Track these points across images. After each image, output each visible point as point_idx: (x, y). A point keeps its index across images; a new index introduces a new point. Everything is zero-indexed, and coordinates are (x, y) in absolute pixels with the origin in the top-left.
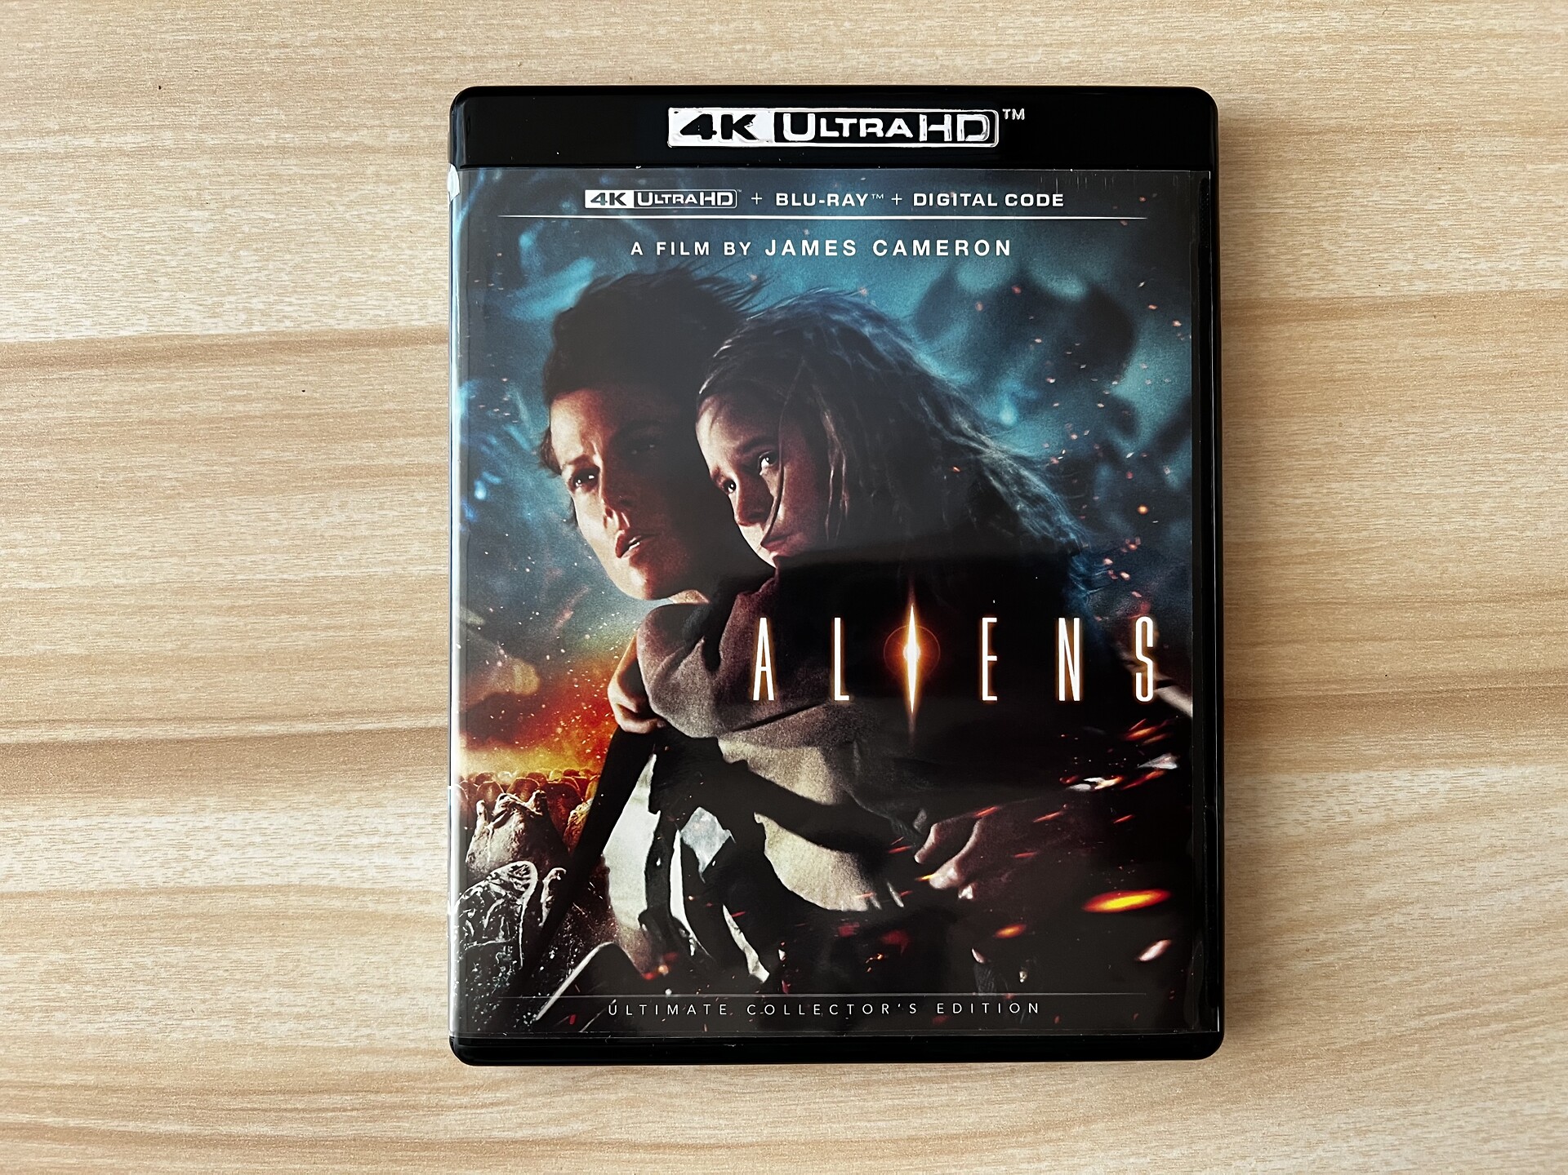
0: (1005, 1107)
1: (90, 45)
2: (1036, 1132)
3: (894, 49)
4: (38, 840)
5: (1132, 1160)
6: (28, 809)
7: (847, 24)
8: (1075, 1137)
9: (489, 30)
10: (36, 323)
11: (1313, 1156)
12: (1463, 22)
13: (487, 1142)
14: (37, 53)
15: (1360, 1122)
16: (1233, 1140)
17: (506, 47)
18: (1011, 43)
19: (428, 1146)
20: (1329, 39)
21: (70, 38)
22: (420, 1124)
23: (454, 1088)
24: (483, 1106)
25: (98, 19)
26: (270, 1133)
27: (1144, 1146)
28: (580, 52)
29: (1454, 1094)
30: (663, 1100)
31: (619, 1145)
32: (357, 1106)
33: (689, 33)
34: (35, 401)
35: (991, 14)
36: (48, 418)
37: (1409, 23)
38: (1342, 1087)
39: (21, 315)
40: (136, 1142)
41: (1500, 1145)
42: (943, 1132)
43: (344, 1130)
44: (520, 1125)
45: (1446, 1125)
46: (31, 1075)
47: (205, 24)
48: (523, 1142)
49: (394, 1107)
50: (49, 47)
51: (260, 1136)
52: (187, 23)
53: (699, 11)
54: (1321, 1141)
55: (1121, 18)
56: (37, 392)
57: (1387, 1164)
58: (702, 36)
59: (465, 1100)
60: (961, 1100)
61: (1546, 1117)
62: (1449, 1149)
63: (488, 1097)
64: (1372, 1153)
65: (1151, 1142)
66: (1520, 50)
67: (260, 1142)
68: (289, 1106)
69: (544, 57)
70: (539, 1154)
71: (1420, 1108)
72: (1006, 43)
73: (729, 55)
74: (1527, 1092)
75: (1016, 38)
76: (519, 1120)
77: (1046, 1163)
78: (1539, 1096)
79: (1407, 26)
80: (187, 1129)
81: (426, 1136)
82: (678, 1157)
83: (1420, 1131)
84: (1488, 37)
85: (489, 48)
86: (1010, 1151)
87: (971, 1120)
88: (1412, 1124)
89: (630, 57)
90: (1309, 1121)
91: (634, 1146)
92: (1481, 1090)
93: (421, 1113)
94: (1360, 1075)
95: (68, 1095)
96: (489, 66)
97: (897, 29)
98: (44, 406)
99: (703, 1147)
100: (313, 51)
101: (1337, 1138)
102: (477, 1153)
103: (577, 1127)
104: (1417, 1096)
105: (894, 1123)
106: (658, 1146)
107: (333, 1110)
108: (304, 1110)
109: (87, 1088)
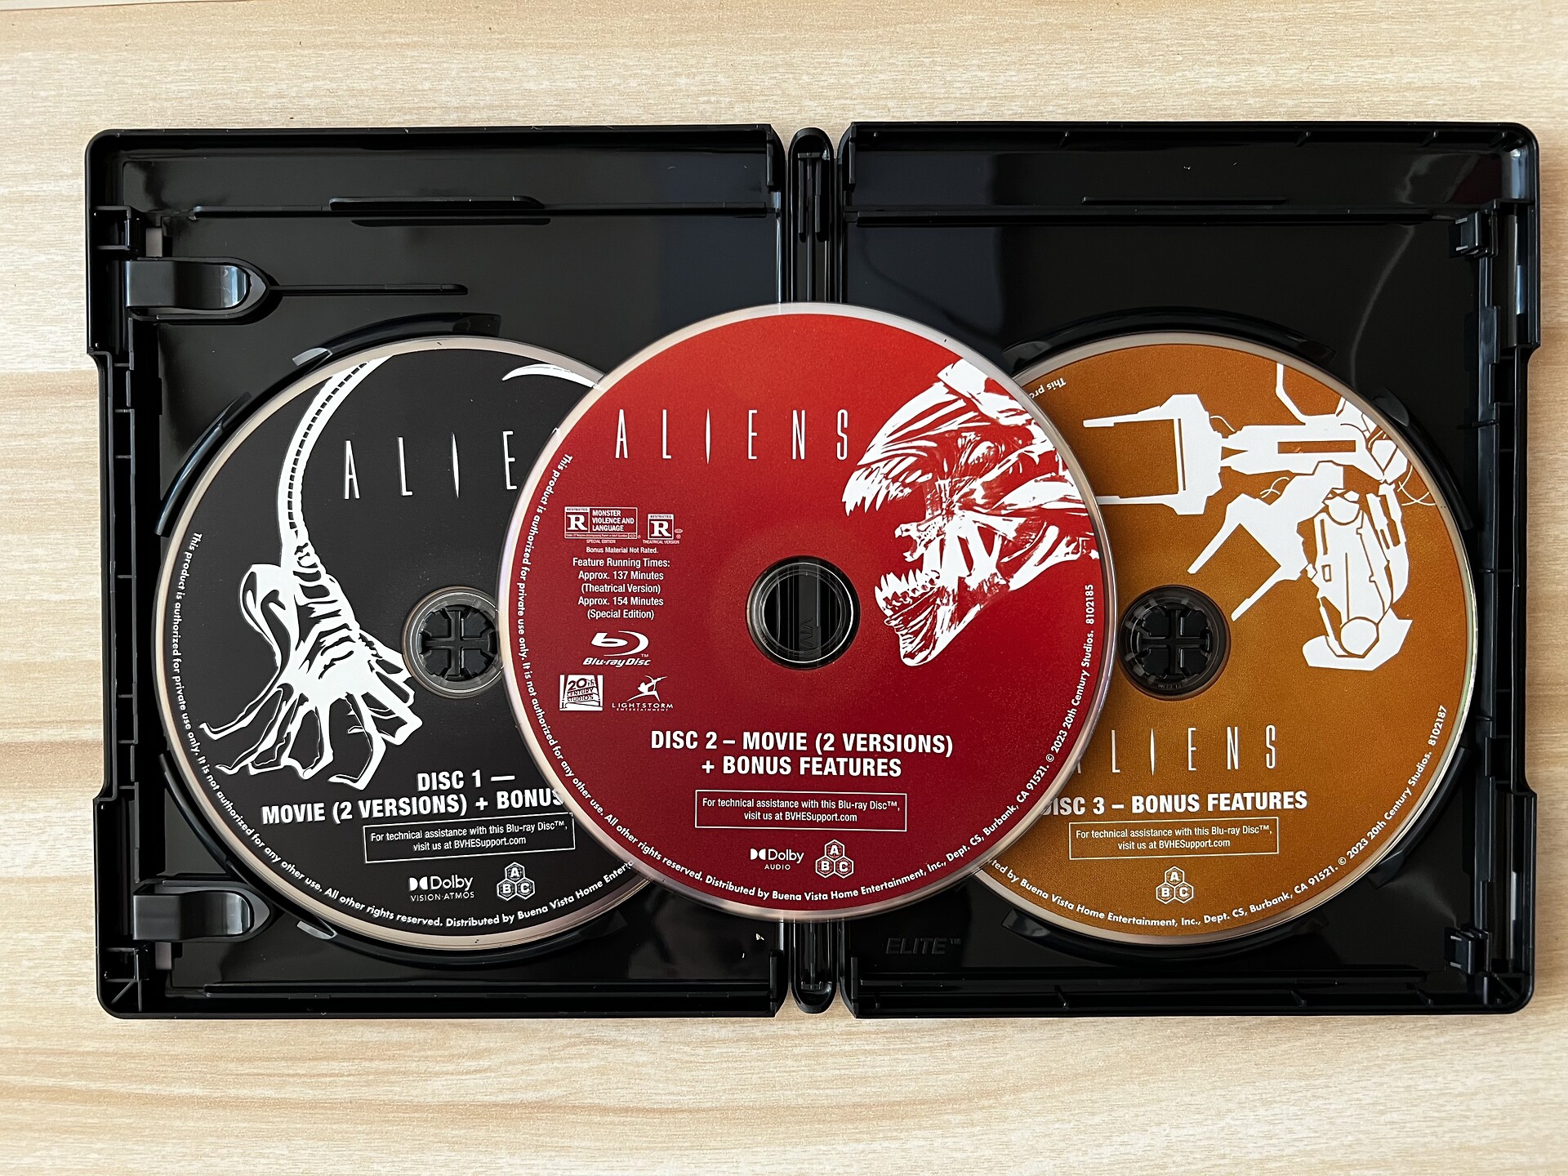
0: (942, 1077)
1: (99, 94)
2: (970, 1100)
3: (848, 102)
4: (62, 830)
5: (1057, 1126)
6: (52, 802)
7: (805, 78)
8: (1005, 1105)
9: (472, 82)
10: (54, 354)
11: (1222, 1124)
12: (1383, 76)
13: (471, 1105)
14: (50, 101)
15: (1265, 1093)
16: (1150, 1109)
17: (488, 98)
18: (958, 95)
19: (418, 1108)
20: (1257, 93)
21: (81, 87)
22: (410, 1088)
23: (440, 1056)
24: (468, 1073)
25: (106, 69)
26: (277, 1096)
27: (1069, 1113)
28: (555, 103)
29: (1353, 1070)
30: (630, 1068)
31: (592, 1109)
32: (353, 1072)
33: (659, 85)
34: (54, 427)
35: (939, 68)
36: (67, 443)
37: (1332, 77)
38: (1249, 1061)
39: (39, 347)
40: (152, 1104)
41: (1395, 1116)
42: (886, 1099)
43: (342, 1094)
44: (501, 1091)
45: (1346, 1098)
46: (56, 1043)
47: (207, 75)
48: (504, 1105)
49: (387, 1073)
50: (62, 94)
51: (264, 1098)
52: (191, 74)
53: (667, 65)
54: (1229, 1111)
55: (1062, 73)
56: (56, 419)
57: (1291, 1131)
58: (670, 88)
59: (450, 1067)
60: (902, 1071)
61: (1439, 1092)
62: (1349, 1120)
63: (472, 1064)
64: (1277, 1122)
65: (1075, 1110)
66: (1437, 102)
67: (265, 1103)
68: (291, 1072)
69: (523, 107)
70: (519, 1116)
71: (1321, 1081)
72: (953, 96)
73: (694, 106)
74: (1420, 1069)
75: (963, 91)
76: (501, 1086)
77: (979, 1128)
78: (1430, 1073)
79: (1329, 80)
80: (199, 1091)
81: (416, 1100)
82: (645, 1120)
83: (1321, 1102)
84: (1407, 89)
85: (472, 100)
86: (946, 1117)
87: (911, 1089)
88: (1314, 1096)
89: (602, 108)
90: (1219, 1092)
91: (604, 1110)
92: (1379, 1066)
93: (411, 1078)
94: (1267, 1051)
95: (90, 1060)
96: (472, 116)
97: (852, 82)
98: (62, 432)
99: (667, 1111)
100: (307, 101)
101: (1244, 1108)
102: (462, 1115)
103: (553, 1092)
104: (1319, 1071)
105: (841, 1091)
106: (626, 1110)
107: (331, 1075)
108: (304, 1075)
109: (107, 1054)
